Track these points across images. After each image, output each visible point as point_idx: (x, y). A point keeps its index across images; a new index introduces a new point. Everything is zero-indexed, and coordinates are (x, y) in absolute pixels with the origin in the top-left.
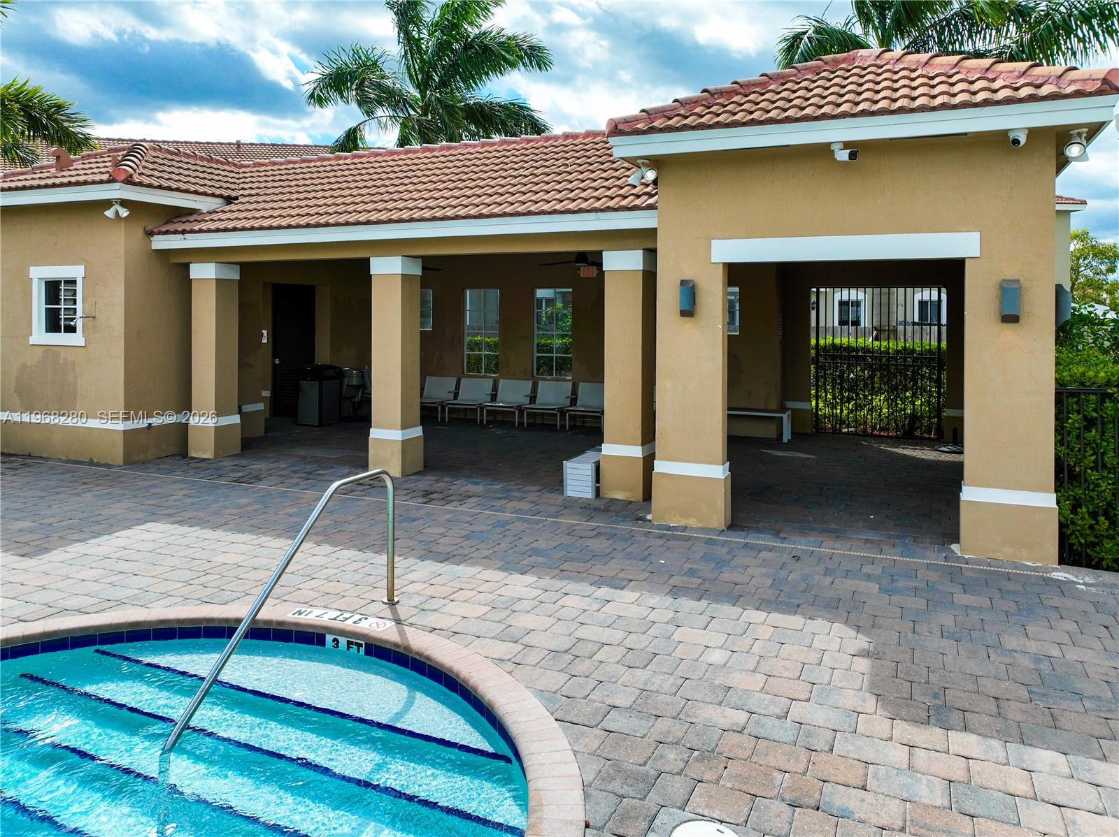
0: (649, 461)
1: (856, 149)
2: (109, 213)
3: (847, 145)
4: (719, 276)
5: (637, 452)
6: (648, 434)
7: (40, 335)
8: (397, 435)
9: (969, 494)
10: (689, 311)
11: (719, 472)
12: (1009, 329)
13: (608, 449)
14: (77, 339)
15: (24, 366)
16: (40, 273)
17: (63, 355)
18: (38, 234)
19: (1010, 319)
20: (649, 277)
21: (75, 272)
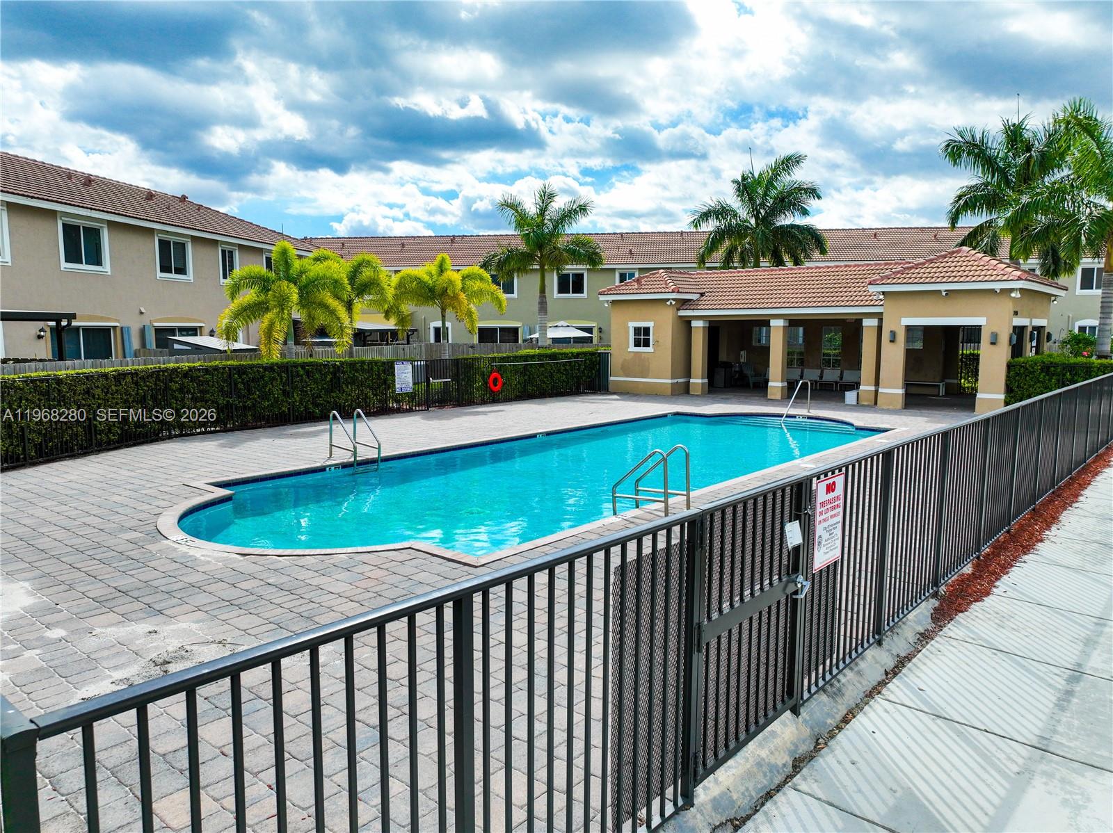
0: (877, 391)
1: (948, 292)
2: (668, 303)
3: (946, 291)
4: (903, 329)
5: (873, 388)
6: (877, 384)
7: (632, 348)
8: (780, 384)
9: (979, 395)
10: (892, 341)
11: (901, 391)
12: (992, 346)
13: (862, 388)
14: (650, 349)
15: (625, 360)
16: (632, 325)
17: (643, 355)
18: (632, 310)
19: (993, 344)
20: (880, 328)
21: (650, 324)
